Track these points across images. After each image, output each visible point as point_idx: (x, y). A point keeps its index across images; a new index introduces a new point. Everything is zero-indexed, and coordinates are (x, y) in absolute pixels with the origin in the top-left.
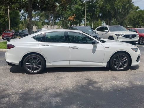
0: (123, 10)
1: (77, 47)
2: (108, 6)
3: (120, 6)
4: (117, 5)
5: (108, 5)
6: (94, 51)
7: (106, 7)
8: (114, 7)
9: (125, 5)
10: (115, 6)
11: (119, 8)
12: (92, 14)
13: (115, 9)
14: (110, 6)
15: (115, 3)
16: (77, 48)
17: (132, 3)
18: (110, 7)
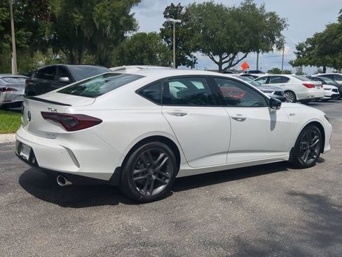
0: (114, 31)
1: (243, 117)
2: (77, 16)
3: (105, 18)
4: (101, 17)
5: (76, 13)
6: (273, 124)
7: (73, 18)
8: (92, 20)
9: (118, 19)
10: (95, 19)
11: (103, 24)
12: (31, 33)
13: (94, 25)
14: (82, 17)
15: (94, 11)
16: (243, 120)
17: (131, 16)
18: (84, 20)
